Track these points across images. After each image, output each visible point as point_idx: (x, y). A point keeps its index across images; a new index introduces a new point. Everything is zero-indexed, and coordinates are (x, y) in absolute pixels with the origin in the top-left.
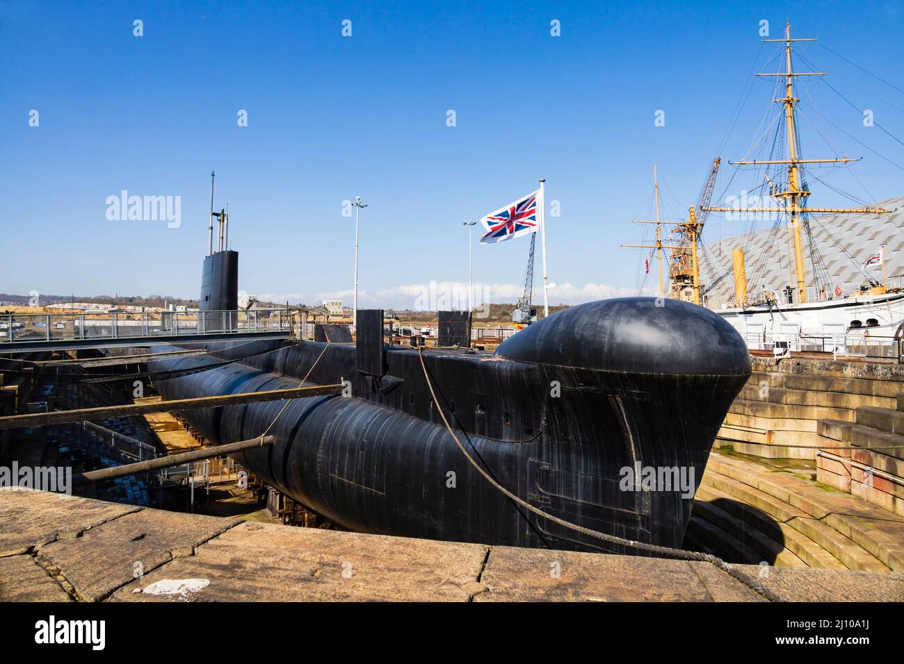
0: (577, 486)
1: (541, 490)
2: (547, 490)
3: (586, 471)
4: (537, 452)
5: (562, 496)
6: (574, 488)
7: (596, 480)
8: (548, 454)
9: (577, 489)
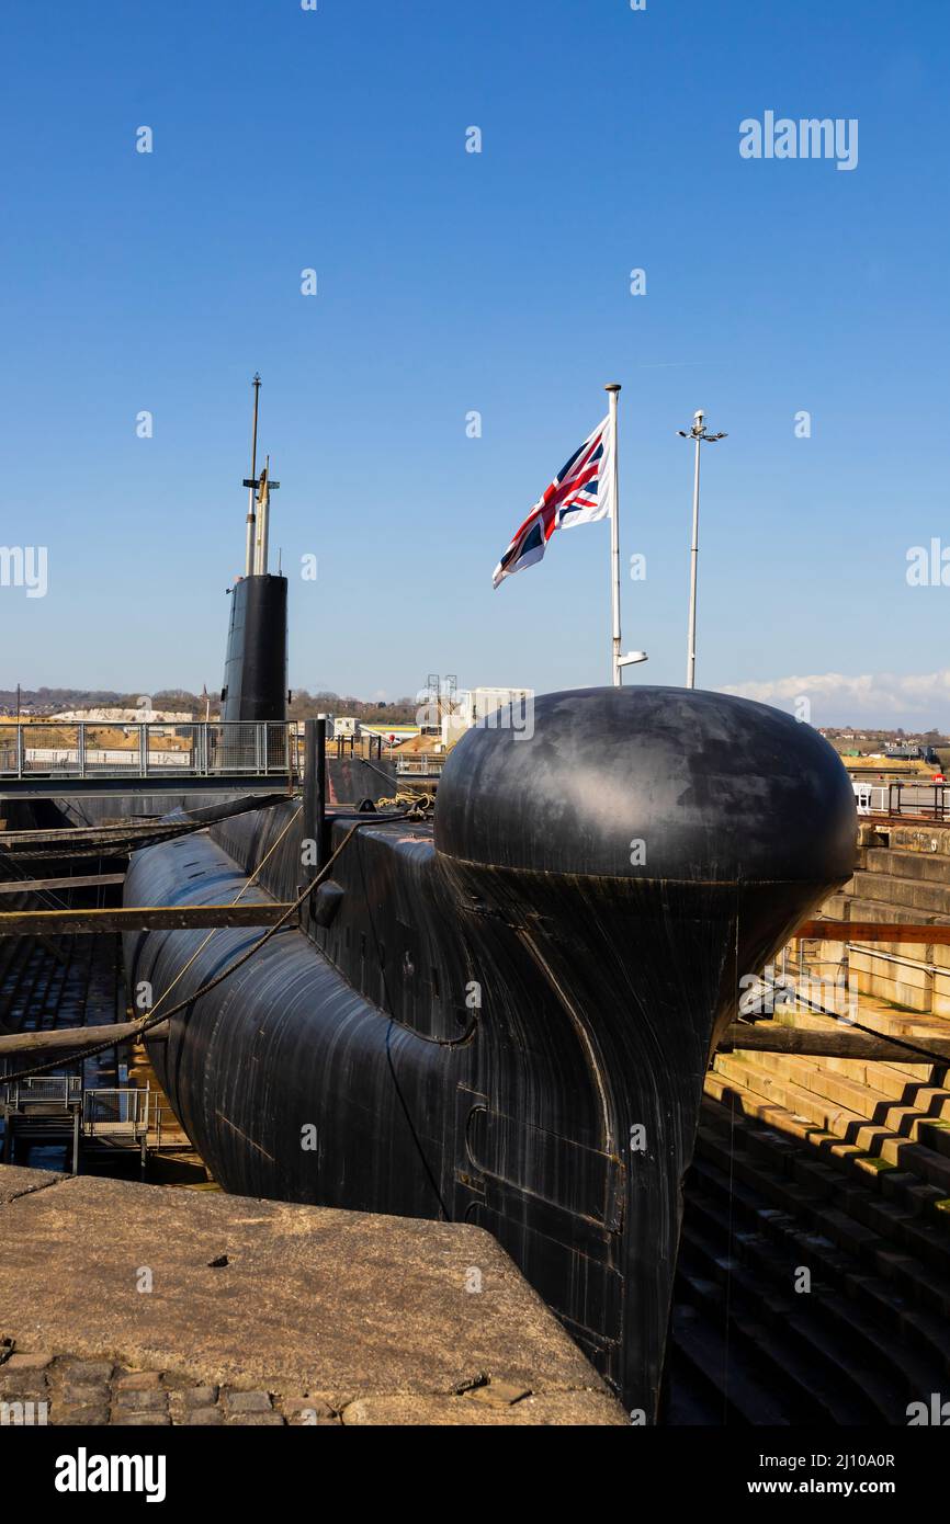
0: (524, 1155)
1: (474, 1162)
2: (482, 1161)
3: (537, 1117)
4: (470, 1068)
5: (502, 1178)
6: (520, 1158)
7: (550, 1138)
8: (485, 1073)
9: (524, 1162)
